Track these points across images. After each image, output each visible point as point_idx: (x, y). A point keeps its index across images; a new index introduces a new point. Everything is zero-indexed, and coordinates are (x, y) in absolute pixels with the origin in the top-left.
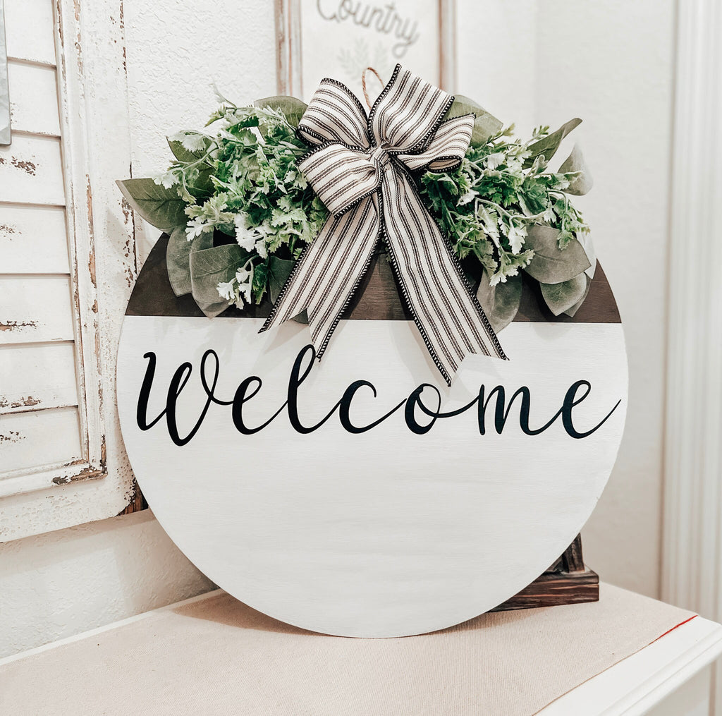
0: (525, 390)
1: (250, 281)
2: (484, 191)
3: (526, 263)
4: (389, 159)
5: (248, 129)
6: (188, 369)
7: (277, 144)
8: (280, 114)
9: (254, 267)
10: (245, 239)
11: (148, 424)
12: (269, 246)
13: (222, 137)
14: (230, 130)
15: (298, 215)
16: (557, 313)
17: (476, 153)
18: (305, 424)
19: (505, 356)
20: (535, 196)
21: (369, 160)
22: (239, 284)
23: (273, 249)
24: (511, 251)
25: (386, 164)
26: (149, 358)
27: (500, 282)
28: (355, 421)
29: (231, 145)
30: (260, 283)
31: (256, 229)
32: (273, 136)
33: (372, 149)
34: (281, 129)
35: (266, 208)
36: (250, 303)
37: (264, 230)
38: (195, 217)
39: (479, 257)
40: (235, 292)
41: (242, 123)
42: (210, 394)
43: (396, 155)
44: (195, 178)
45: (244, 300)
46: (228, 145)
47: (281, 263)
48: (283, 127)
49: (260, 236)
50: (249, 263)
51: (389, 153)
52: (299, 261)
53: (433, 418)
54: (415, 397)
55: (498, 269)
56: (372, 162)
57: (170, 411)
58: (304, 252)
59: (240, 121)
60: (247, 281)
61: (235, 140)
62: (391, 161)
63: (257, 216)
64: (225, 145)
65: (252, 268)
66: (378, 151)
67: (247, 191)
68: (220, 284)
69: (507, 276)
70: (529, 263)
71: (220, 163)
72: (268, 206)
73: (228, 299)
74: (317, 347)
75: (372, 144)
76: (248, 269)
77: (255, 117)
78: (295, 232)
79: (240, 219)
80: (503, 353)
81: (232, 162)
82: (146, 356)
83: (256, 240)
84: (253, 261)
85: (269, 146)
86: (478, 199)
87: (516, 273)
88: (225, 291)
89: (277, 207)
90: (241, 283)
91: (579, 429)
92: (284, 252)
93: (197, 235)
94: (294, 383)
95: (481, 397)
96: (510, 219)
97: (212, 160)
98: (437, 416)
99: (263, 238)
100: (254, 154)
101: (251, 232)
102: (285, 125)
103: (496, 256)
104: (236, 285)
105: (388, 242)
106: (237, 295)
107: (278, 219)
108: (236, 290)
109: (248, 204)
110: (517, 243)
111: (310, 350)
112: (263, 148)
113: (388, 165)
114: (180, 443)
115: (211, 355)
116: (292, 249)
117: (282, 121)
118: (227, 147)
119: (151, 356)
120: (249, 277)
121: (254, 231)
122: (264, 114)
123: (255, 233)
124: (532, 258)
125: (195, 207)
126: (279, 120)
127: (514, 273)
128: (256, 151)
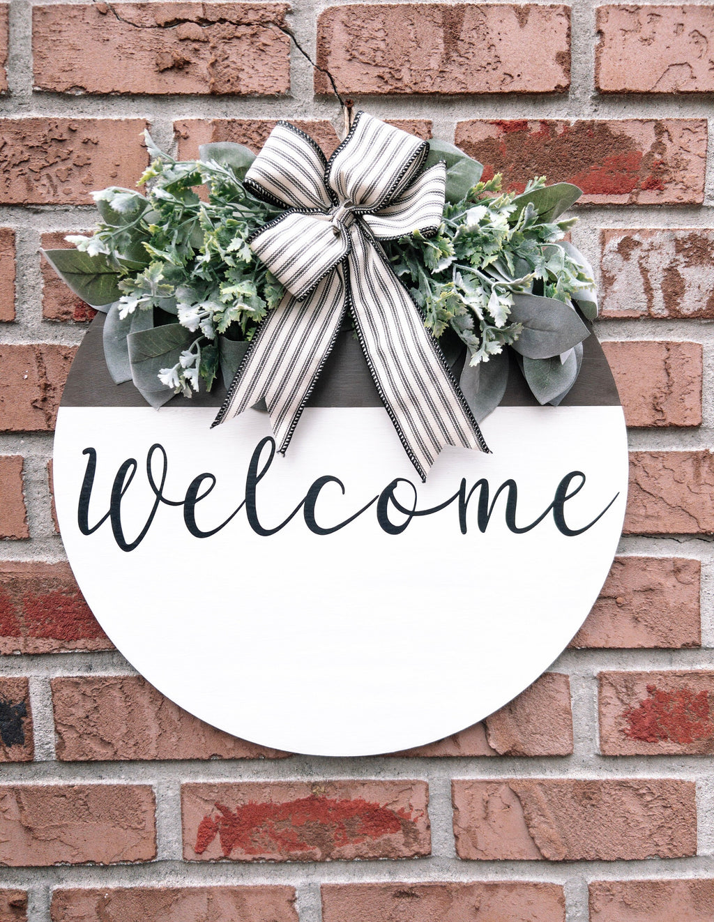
0: (511, 483)
1: (197, 365)
2: (461, 253)
3: (513, 339)
4: (355, 220)
5: (188, 188)
6: (132, 466)
7: (224, 205)
8: (227, 169)
9: (201, 350)
10: (188, 316)
11: (90, 527)
12: (216, 326)
13: (158, 197)
14: (168, 189)
15: (246, 288)
16: (543, 401)
17: (455, 209)
18: (266, 524)
19: (487, 449)
21: (331, 220)
22: (184, 370)
23: (222, 329)
24: (493, 324)
25: (350, 225)
26: (88, 455)
27: (481, 362)
28: (321, 522)
29: (169, 206)
30: (209, 368)
31: (201, 305)
32: (220, 195)
33: (335, 208)
34: (228, 187)
35: (211, 280)
36: (198, 391)
37: (209, 307)
38: (131, 293)
39: (458, 332)
40: (180, 379)
41: (182, 180)
42: (158, 494)
43: (361, 215)
44: (128, 244)
45: (191, 387)
46: (165, 206)
47: (230, 346)
48: (229, 184)
49: (205, 314)
50: (196, 345)
51: (353, 213)
52: (253, 343)
53: (408, 516)
54: (388, 493)
55: (480, 345)
56: (335, 223)
57: (115, 513)
58: (258, 332)
59: (179, 178)
60: (193, 366)
61: (173, 200)
62: (357, 222)
63: (203, 289)
64: (161, 206)
65: (199, 351)
66: (341, 210)
67: (188, 261)
68: (162, 371)
69: (491, 356)
70: (516, 338)
71: (156, 228)
72: (215, 280)
73: (172, 387)
74: (279, 441)
75: (335, 203)
76: (194, 351)
77: (197, 173)
78: (246, 307)
79: (180, 293)
80: (485, 445)
81: (170, 226)
82: (85, 452)
83: (202, 318)
84: (199, 342)
85: (214, 207)
86: (456, 265)
87: (500, 351)
88: (167, 377)
89: (224, 279)
90: (186, 368)
91: (571, 526)
92: (235, 332)
93: (131, 313)
94: (253, 480)
95: (462, 492)
96: (492, 287)
97: (147, 223)
98: (412, 514)
99: (208, 316)
100: (195, 218)
101: (196, 309)
102: (232, 182)
103: (477, 331)
104: (180, 370)
105: (354, 316)
106: (183, 382)
107: (227, 291)
108: (181, 377)
109: (192, 277)
110: (500, 314)
111: (269, 443)
112: (207, 209)
113: (353, 227)
114: (127, 548)
115: (158, 450)
116: (243, 328)
117: (228, 177)
118: (164, 209)
119: (91, 452)
120: (195, 360)
121: (199, 308)
122: (206, 169)
123: (199, 310)
124: (520, 333)
125: (129, 281)
126: (225, 175)
127: (498, 350)
128: (198, 214)
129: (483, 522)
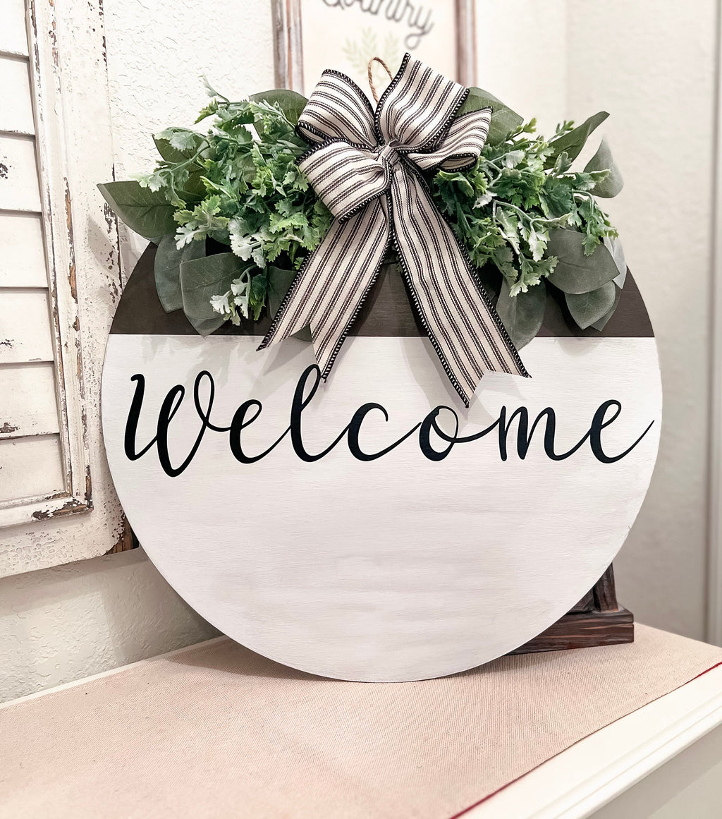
0: (550, 412)
1: (247, 293)
2: (503, 192)
3: (549, 271)
4: (399, 159)
5: (242, 126)
6: (180, 393)
7: (275, 142)
8: (278, 109)
9: (251, 279)
10: (240, 246)
11: (137, 451)
12: (267, 255)
13: (214, 134)
14: (223, 127)
15: (298, 220)
16: (584, 326)
17: (494, 151)
18: (310, 452)
19: (526, 373)
20: (559, 198)
21: (376, 159)
22: (235, 297)
23: (272, 258)
24: (532, 258)
25: (395, 164)
26: (136, 381)
27: (521, 292)
28: (365, 448)
29: (224, 143)
30: (258, 296)
31: (253, 236)
32: (270, 134)
33: (380, 147)
34: (279, 126)
35: (263, 212)
36: (247, 317)
37: (260, 237)
39: (498, 265)
40: (230, 306)
41: (235, 119)
42: (205, 420)
43: (406, 154)
44: (185, 180)
45: (241, 315)
46: (221, 143)
47: (281, 274)
48: (281, 123)
49: (256, 244)
50: (246, 275)
51: (398, 152)
52: (301, 271)
53: (450, 443)
54: (430, 421)
55: (518, 278)
56: (380, 162)
57: (161, 438)
58: (306, 261)
59: (233, 117)
60: (243, 294)
61: (228, 137)
62: (401, 161)
63: (254, 222)
64: (217, 143)
65: (249, 280)
66: (387, 150)
67: (242, 195)
68: (214, 297)
69: (529, 287)
70: (552, 271)
71: (212, 163)
72: (266, 211)
73: (223, 313)
74: (322, 366)
75: (380, 141)
76: (245, 280)
77: (250, 113)
78: (296, 238)
79: (234, 225)
80: (524, 370)
81: (225, 162)
82: (133, 378)
83: (253, 248)
84: (250, 272)
85: (266, 144)
86: (496, 201)
87: (538, 282)
88: (219, 304)
89: (275, 211)
90: (237, 296)
91: (608, 453)
92: (284, 261)
93: (188, 242)
94: (298, 407)
95: (501, 420)
96: (531, 223)
97: (203, 160)
98: (454, 440)
99: (260, 246)
100: (249, 153)
101: (248, 240)
102: (283, 121)
103: (516, 263)
104: (231, 298)
105: (398, 250)
106: (233, 309)
107: (277, 225)
108: (231, 304)
109: (244, 209)
110: (538, 249)
111: (314, 371)
112: (259, 146)
113: (397, 165)
114: (173, 473)
115: (205, 376)
116: (292, 258)
117: (280, 117)
118: (220, 146)
119: (139, 379)
120: (245, 288)
121: (250, 238)
122: (260, 109)
123: (251, 240)
124: (555, 266)
125: (185, 213)
126: (276, 115)
127: (536, 281)
128: (251, 150)
129: (522, 450)
